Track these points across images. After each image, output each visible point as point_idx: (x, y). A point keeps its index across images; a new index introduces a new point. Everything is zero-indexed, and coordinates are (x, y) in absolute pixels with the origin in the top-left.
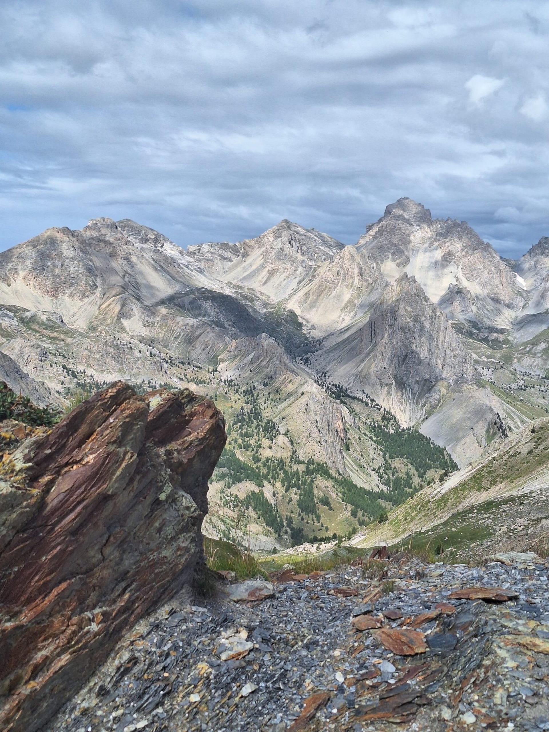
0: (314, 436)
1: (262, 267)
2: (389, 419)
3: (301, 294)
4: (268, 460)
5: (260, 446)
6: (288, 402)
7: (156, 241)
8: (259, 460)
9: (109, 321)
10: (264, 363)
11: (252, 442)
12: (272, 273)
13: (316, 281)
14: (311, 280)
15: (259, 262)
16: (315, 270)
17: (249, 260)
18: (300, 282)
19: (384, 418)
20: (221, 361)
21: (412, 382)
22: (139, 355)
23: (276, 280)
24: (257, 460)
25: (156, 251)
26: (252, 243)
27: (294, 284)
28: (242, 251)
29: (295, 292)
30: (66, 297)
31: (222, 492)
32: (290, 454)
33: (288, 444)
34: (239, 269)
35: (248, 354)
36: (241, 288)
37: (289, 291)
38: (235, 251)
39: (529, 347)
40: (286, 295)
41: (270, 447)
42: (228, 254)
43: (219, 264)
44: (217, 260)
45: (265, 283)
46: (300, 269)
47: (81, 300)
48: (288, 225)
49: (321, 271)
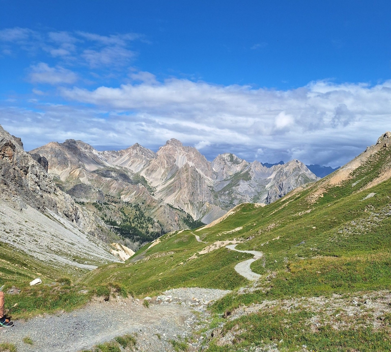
0: (169, 222)
1: (129, 160)
2: (189, 217)
3: (145, 170)
4: (152, 233)
5: (148, 227)
6: (155, 210)
7: (90, 148)
8: (148, 233)
9: (74, 179)
10: (141, 195)
11: (144, 226)
12: (133, 162)
13: (151, 165)
14: (149, 165)
15: (127, 158)
16: (150, 161)
17: (123, 157)
18: (144, 166)
19: (188, 217)
20: (122, 194)
21: (196, 202)
22: (94, 191)
23: (135, 165)
24: (147, 232)
25: (90, 152)
26: (124, 151)
27: (142, 166)
28: (120, 154)
29: (142, 169)
30: (55, 169)
31: (139, 246)
32: (161, 230)
33: (160, 226)
34: (119, 160)
35: (133, 192)
36: (122, 167)
37: (140, 169)
38: (117, 154)
39: (223, 192)
40: (139, 170)
41: (152, 228)
42: (115, 155)
43: (111, 159)
44: (111, 157)
45: (130, 166)
46: (144, 161)
47: (62, 170)
48: (138, 145)
49: (153, 162)
